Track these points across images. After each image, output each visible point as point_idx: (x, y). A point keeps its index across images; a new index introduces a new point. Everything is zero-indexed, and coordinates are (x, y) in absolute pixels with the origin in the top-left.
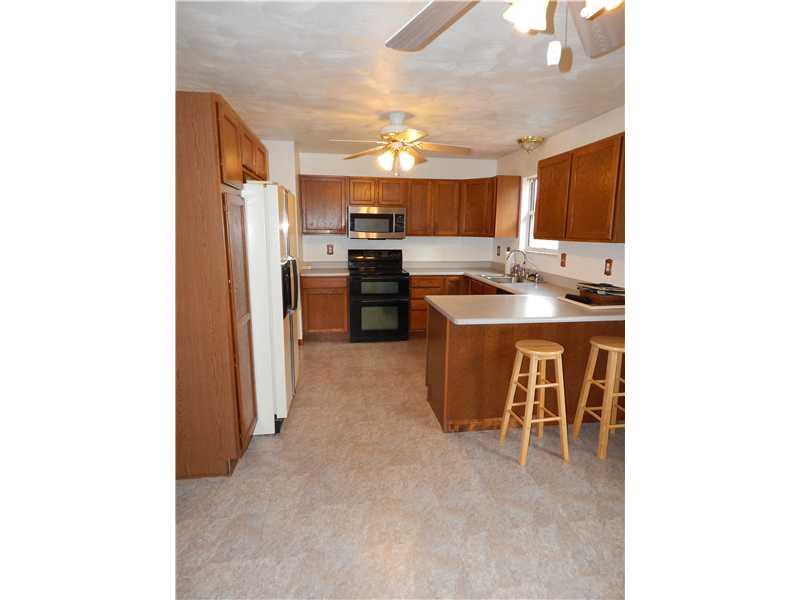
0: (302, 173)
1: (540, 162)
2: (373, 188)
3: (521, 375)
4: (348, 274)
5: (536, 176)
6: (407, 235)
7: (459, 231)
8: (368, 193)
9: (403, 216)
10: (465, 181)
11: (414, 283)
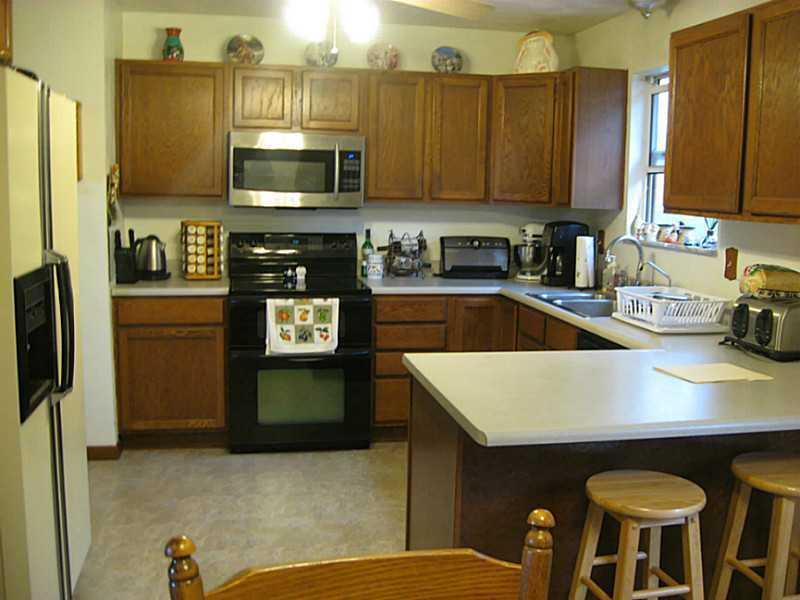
0: (126, 55)
1: (674, 35)
2: (288, 92)
3: (599, 561)
4: (224, 290)
5: (666, 69)
6: (367, 199)
7: (487, 190)
8: (277, 104)
9: (357, 155)
10: (501, 78)
11: (382, 313)
